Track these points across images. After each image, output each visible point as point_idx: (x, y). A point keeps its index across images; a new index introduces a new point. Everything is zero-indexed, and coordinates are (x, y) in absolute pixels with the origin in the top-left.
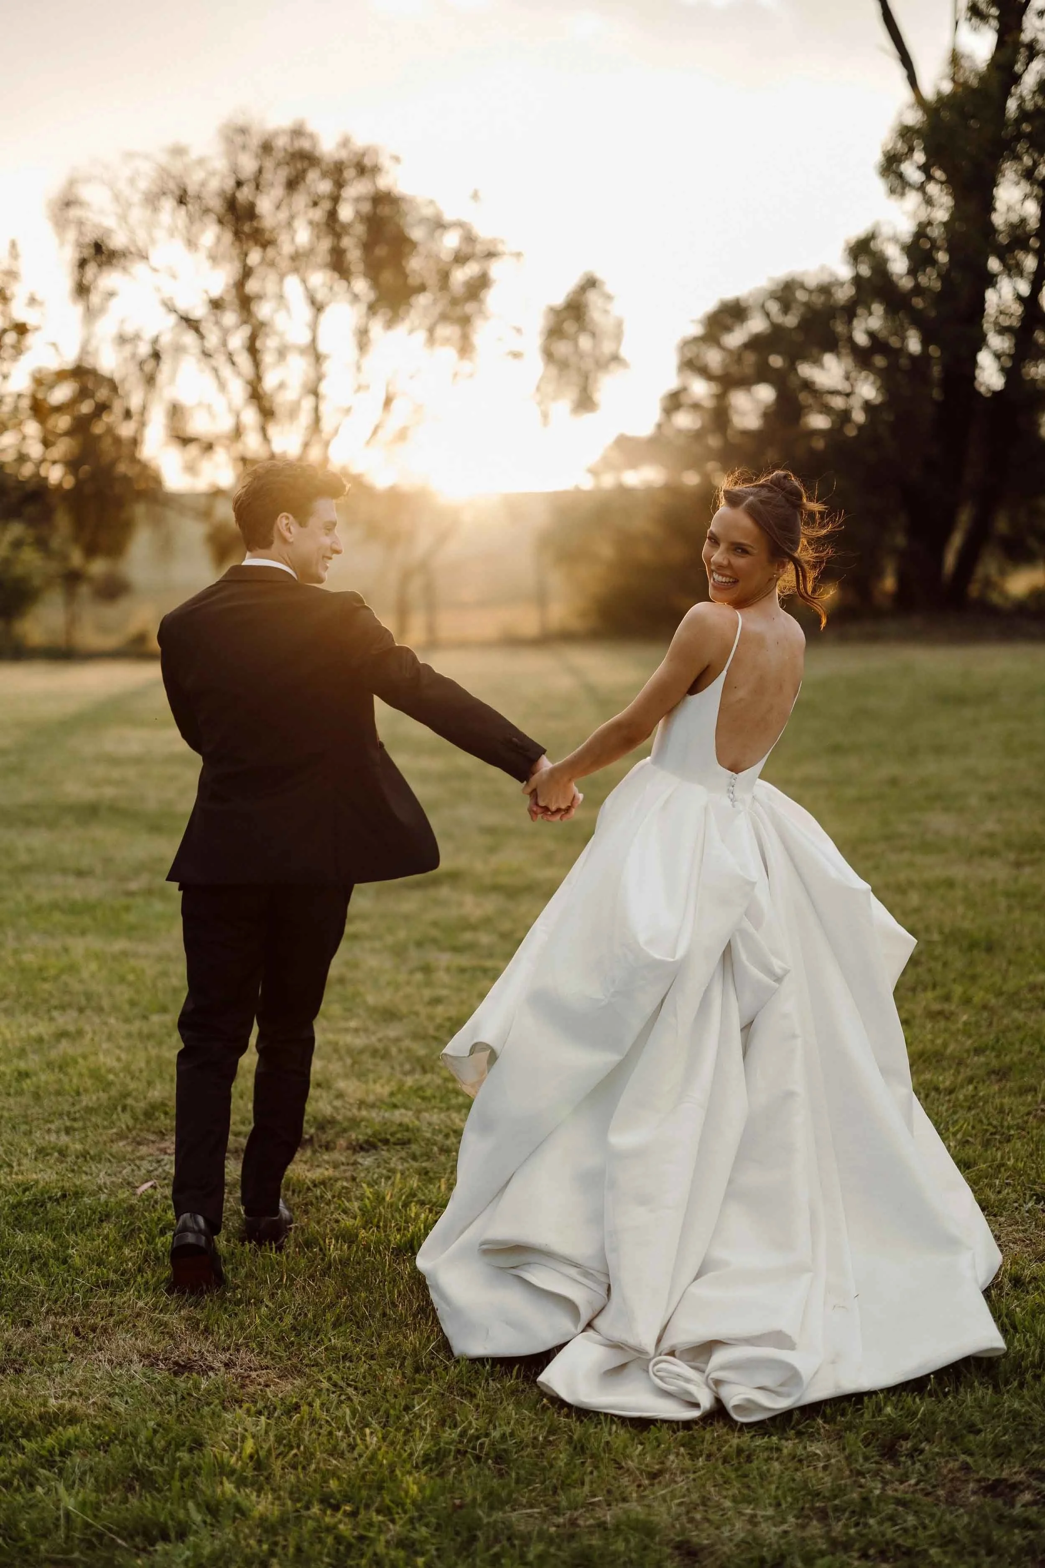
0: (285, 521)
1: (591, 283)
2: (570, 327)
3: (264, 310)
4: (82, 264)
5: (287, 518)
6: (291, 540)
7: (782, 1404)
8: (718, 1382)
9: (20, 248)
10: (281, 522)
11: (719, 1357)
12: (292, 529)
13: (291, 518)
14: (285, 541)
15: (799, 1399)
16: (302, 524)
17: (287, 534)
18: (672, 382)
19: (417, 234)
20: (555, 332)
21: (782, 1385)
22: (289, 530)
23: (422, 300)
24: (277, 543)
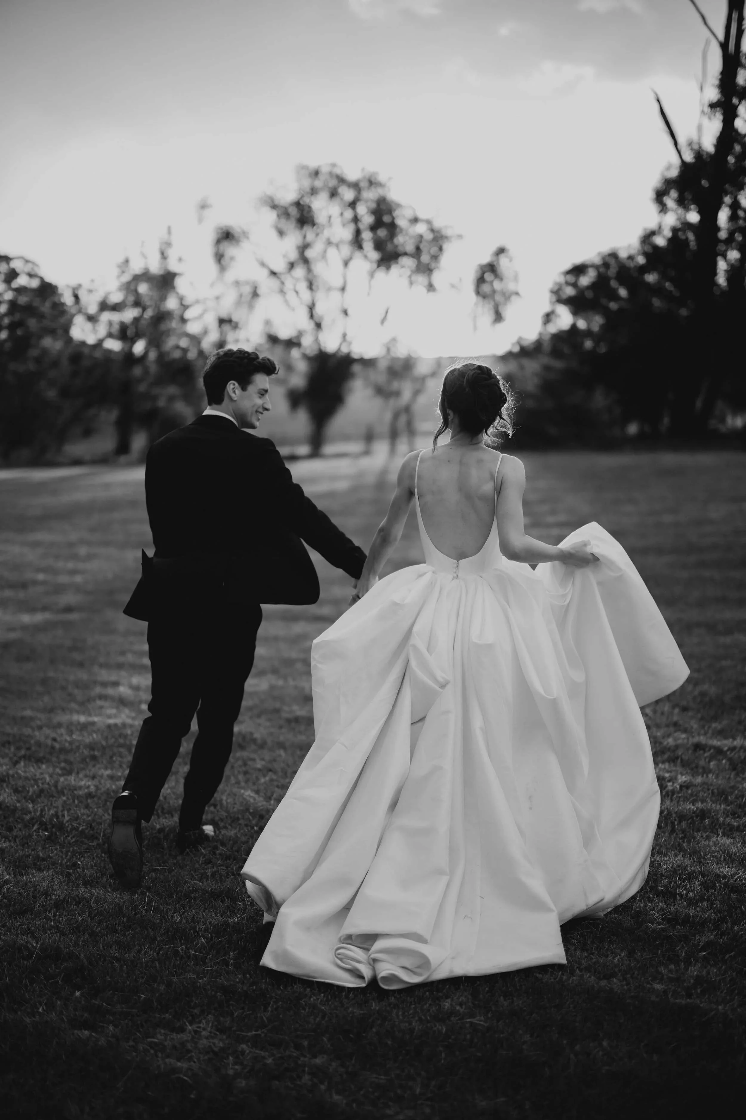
0: (232, 386)
1: (501, 251)
2: (488, 276)
3: (318, 268)
4: (218, 242)
5: (234, 384)
6: (235, 399)
7: (416, 980)
8: (375, 960)
9: (173, 231)
10: (229, 387)
11: (379, 944)
12: (237, 392)
13: (237, 384)
14: (231, 399)
15: (428, 977)
16: (244, 388)
17: (233, 395)
18: (547, 308)
19: (402, 222)
20: (481, 280)
21: (419, 967)
22: (234, 392)
23: (405, 261)
24: (226, 400)
